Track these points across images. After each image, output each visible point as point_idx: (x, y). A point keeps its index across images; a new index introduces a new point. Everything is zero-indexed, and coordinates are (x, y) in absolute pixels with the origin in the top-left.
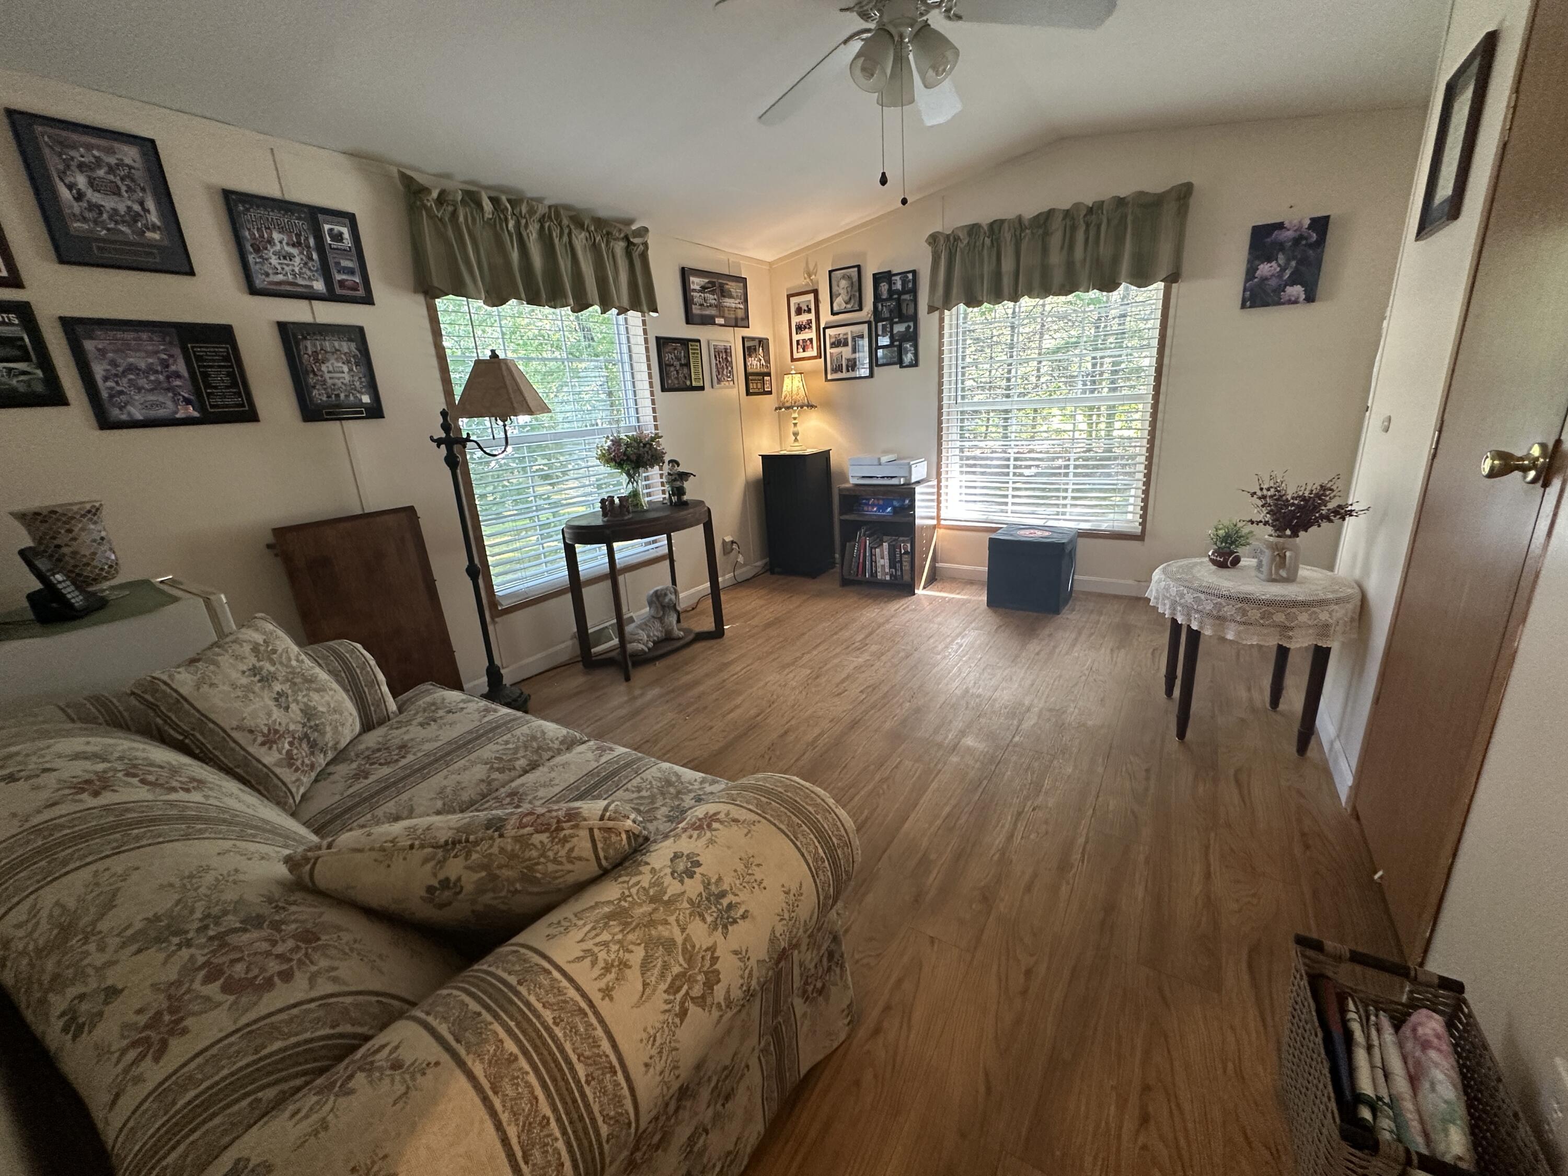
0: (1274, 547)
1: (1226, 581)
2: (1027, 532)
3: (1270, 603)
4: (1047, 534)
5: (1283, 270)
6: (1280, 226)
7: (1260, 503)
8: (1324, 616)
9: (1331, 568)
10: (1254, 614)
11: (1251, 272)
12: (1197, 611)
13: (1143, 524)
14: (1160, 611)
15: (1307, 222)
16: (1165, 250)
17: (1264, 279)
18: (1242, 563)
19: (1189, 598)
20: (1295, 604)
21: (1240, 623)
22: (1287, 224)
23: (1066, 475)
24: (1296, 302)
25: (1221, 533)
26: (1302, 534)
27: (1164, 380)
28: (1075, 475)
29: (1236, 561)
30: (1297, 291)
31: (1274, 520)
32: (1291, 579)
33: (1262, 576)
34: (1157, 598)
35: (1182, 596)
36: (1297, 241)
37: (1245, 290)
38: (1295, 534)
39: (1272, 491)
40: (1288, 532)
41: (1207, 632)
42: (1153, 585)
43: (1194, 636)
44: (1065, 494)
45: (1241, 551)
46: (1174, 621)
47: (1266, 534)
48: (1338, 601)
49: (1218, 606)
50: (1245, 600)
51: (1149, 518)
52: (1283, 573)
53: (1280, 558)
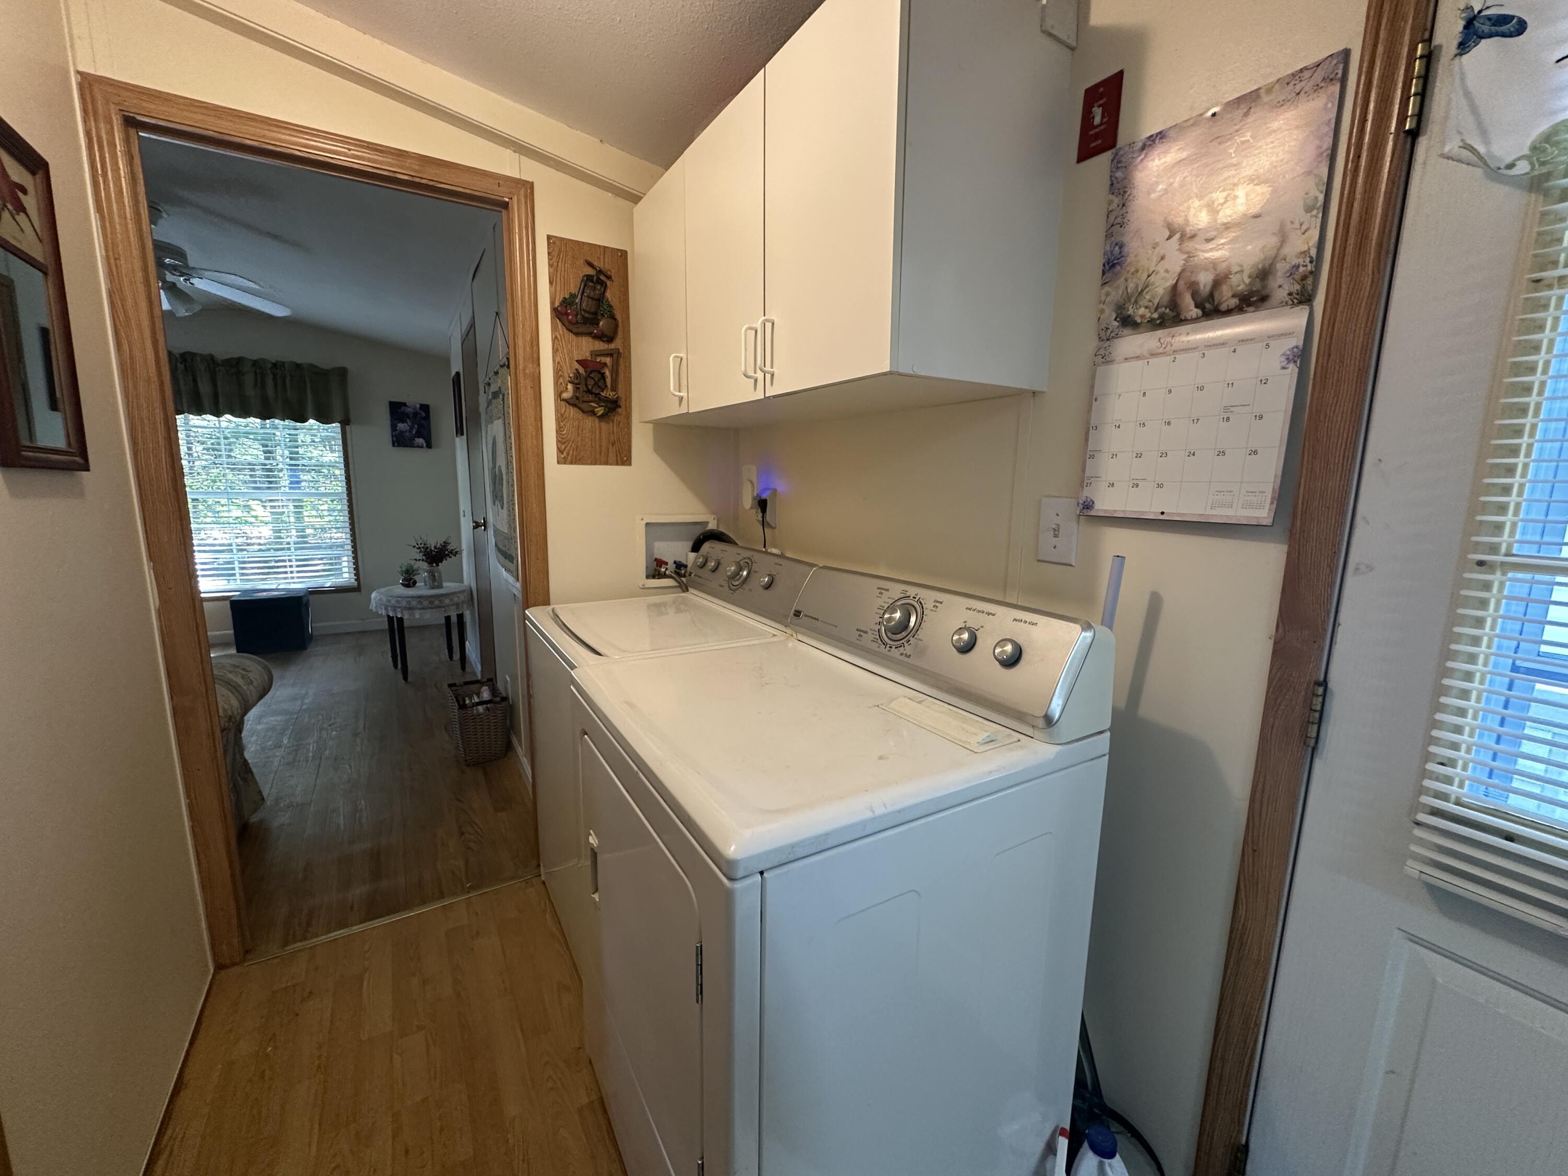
0: (429, 572)
1: (411, 592)
2: (265, 594)
3: (432, 596)
4: (283, 593)
5: (411, 428)
6: (404, 404)
7: (418, 551)
8: (456, 599)
9: (462, 582)
10: (426, 603)
11: (394, 427)
12: (399, 607)
13: (358, 580)
14: (380, 613)
15: (418, 406)
16: (337, 403)
17: (402, 432)
18: (417, 584)
19: (393, 602)
20: (442, 595)
21: (420, 609)
22: (408, 404)
23: (289, 549)
24: (422, 447)
25: (404, 569)
26: (440, 564)
27: (353, 484)
28: (296, 549)
29: (415, 583)
30: (420, 441)
31: (427, 558)
32: (440, 586)
33: (428, 587)
34: (376, 607)
35: (389, 601)
36: (415, 414)
37: (393, 436)
38: (438, 565)
39: (423, 545)
40: (434, 565)
41: (406, 617)
42: (373, 601)
43: (400, 620)
44: (290, 564)
45: (416, 578)
46: (388, 616)
47: (425, 565)
48: (460, 592)
49: (408, 602)
50: (420, 597)
51: (361, 568)
52: (436, 584)
53: (432, 575)
